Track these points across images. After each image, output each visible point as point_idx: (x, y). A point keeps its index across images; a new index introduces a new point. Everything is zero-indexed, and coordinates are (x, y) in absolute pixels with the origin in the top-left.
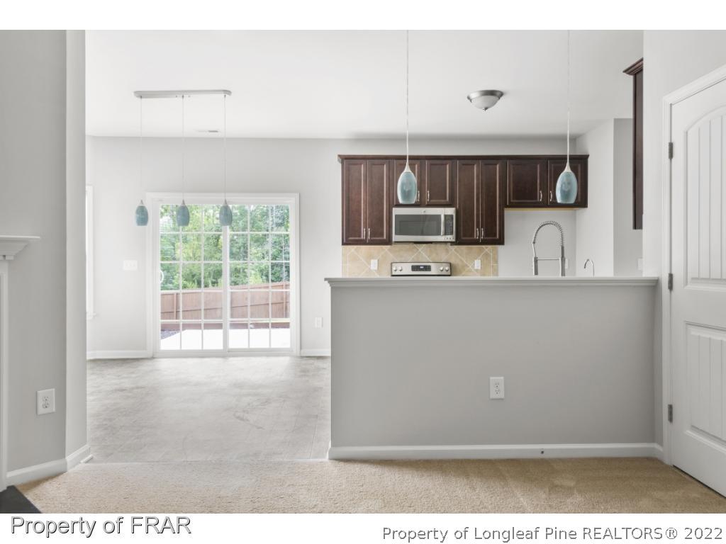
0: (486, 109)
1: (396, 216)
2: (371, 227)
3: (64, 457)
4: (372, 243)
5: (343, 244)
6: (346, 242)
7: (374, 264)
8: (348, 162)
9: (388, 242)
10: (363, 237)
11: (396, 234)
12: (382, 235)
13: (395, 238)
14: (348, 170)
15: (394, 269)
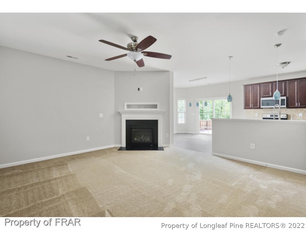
0: (283, 68)
1: (262, 100)
2: (253, 104)
3: (169, 144)
4: (254, 108)
5: (244, 109)
6: (245, 108)
7: (257, 115)
8: (246, 86)
9: (260, 108)
10: (251, 107)
11: (262, 106)
12: (258, 106)
13: (261, 107)
14: (246, 88)
15: (263, 116)
